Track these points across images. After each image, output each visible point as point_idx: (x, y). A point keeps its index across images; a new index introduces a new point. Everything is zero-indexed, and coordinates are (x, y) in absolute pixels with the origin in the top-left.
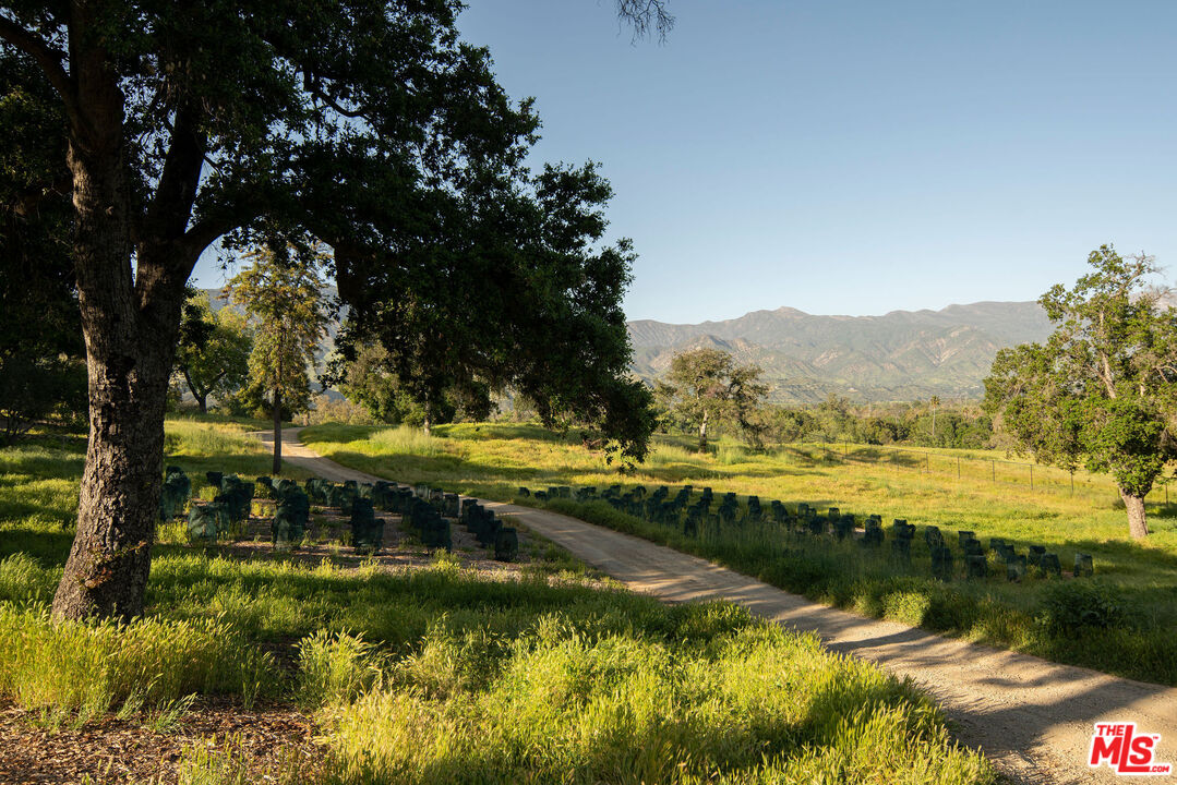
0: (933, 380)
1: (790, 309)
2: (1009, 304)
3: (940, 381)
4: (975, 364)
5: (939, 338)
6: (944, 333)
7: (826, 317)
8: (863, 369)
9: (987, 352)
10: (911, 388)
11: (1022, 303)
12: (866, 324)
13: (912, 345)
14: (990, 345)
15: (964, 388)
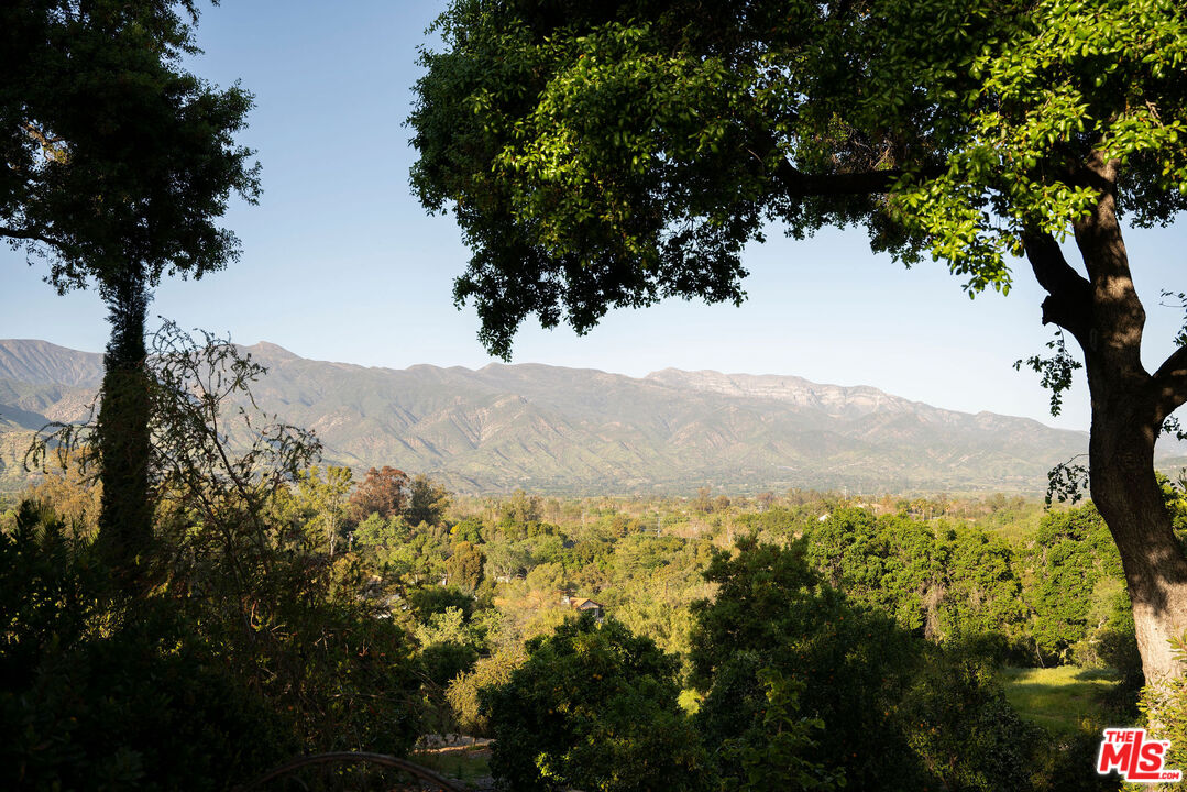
0: (472, 464)
1: (273, 346)
2: (562, 370)
3: (482, 468)
4: (525, 448)
5: (480, 407)
6: (486, 402)
7: (326, 364)
8: (379, 444)
9: (540, 433)
10: (450, 476)
11: (578, 370)
12: (382, 380)
13: (444, 416)
14: (542, 421)
15: (514, 480)
